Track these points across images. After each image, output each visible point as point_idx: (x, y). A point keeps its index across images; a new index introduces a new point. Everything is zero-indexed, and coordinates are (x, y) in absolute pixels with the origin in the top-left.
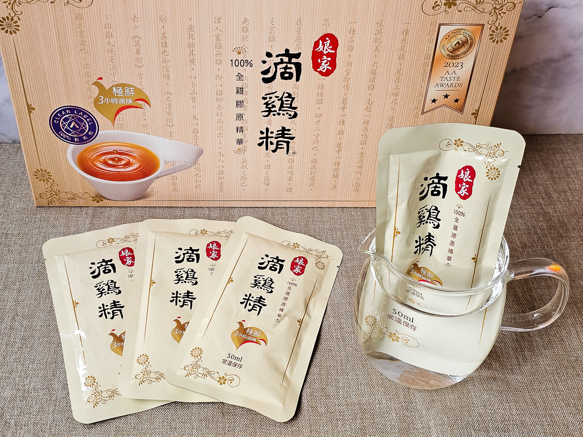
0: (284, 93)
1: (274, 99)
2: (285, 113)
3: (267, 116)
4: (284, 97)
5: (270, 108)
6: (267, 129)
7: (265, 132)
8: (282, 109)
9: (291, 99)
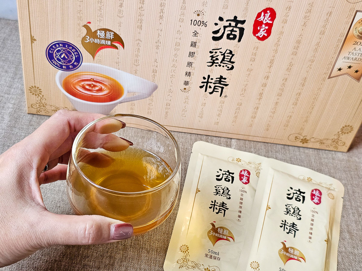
0: (227, 50)
1: (218, 53)
2: (225, 65)
3: (211, 66)
4: (227, 52)
5: (214, 60)
6: (209, 76)
7: (207, 78)
8: (223, 62)
9: (231, 55)
